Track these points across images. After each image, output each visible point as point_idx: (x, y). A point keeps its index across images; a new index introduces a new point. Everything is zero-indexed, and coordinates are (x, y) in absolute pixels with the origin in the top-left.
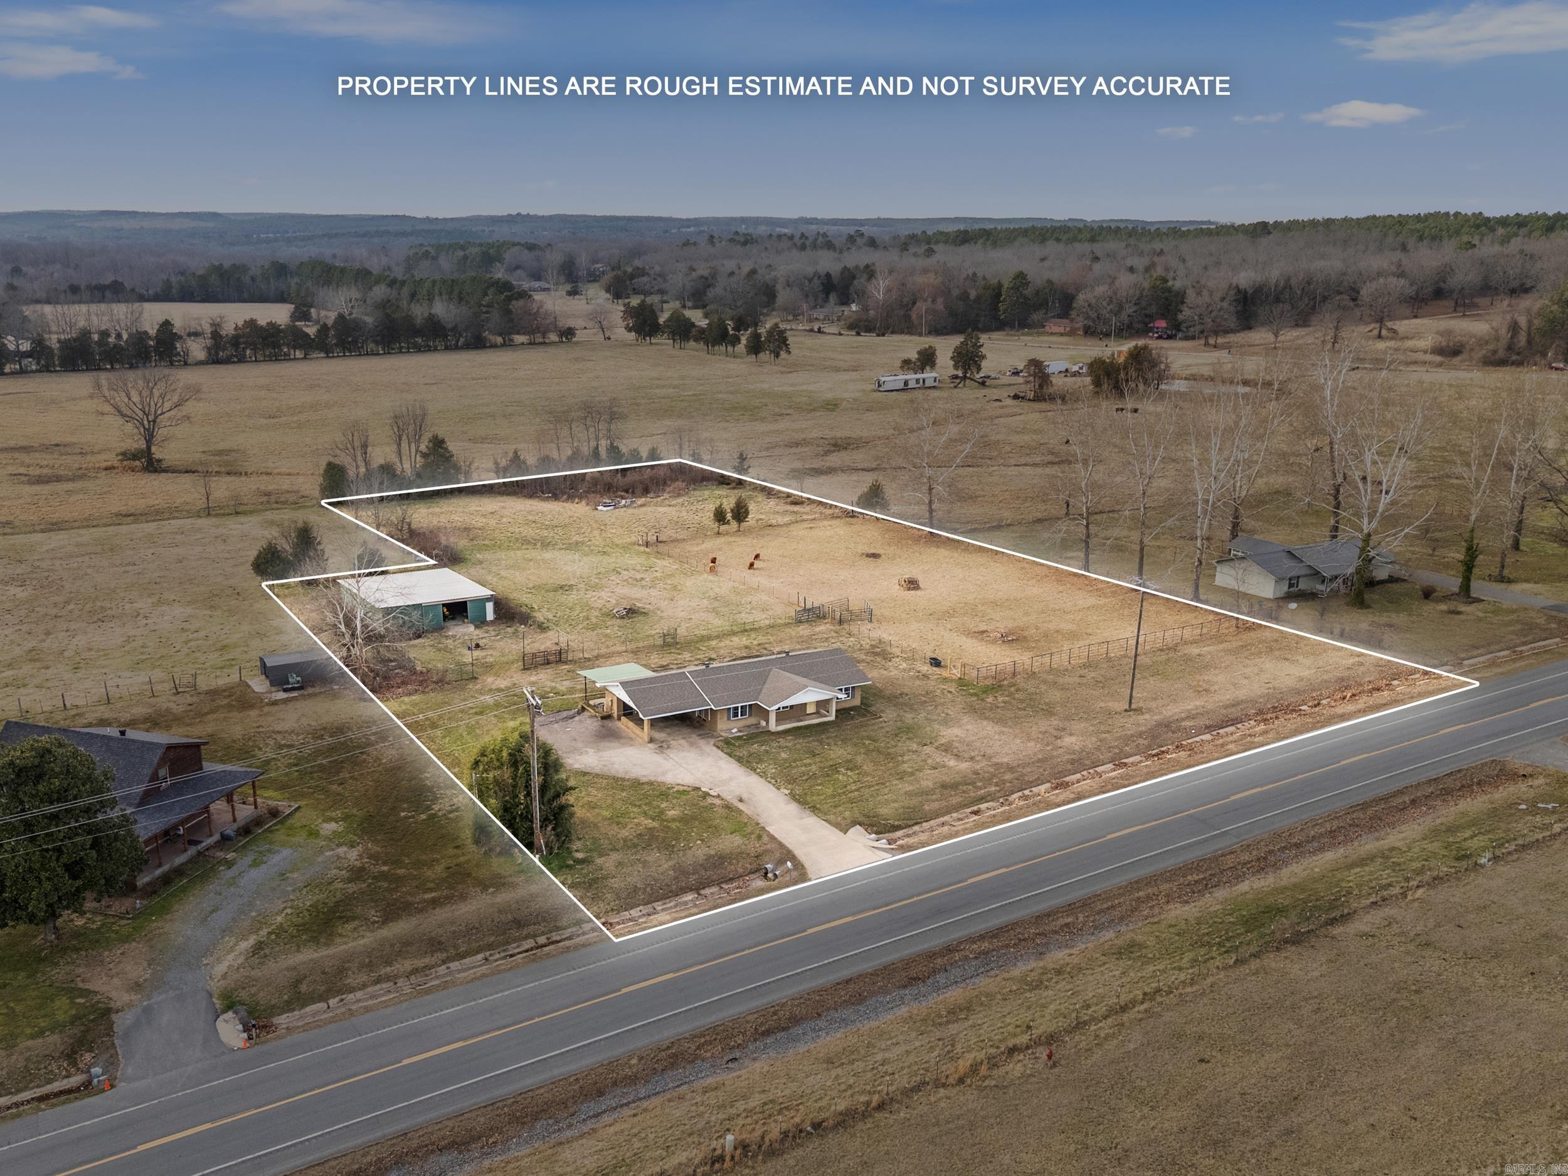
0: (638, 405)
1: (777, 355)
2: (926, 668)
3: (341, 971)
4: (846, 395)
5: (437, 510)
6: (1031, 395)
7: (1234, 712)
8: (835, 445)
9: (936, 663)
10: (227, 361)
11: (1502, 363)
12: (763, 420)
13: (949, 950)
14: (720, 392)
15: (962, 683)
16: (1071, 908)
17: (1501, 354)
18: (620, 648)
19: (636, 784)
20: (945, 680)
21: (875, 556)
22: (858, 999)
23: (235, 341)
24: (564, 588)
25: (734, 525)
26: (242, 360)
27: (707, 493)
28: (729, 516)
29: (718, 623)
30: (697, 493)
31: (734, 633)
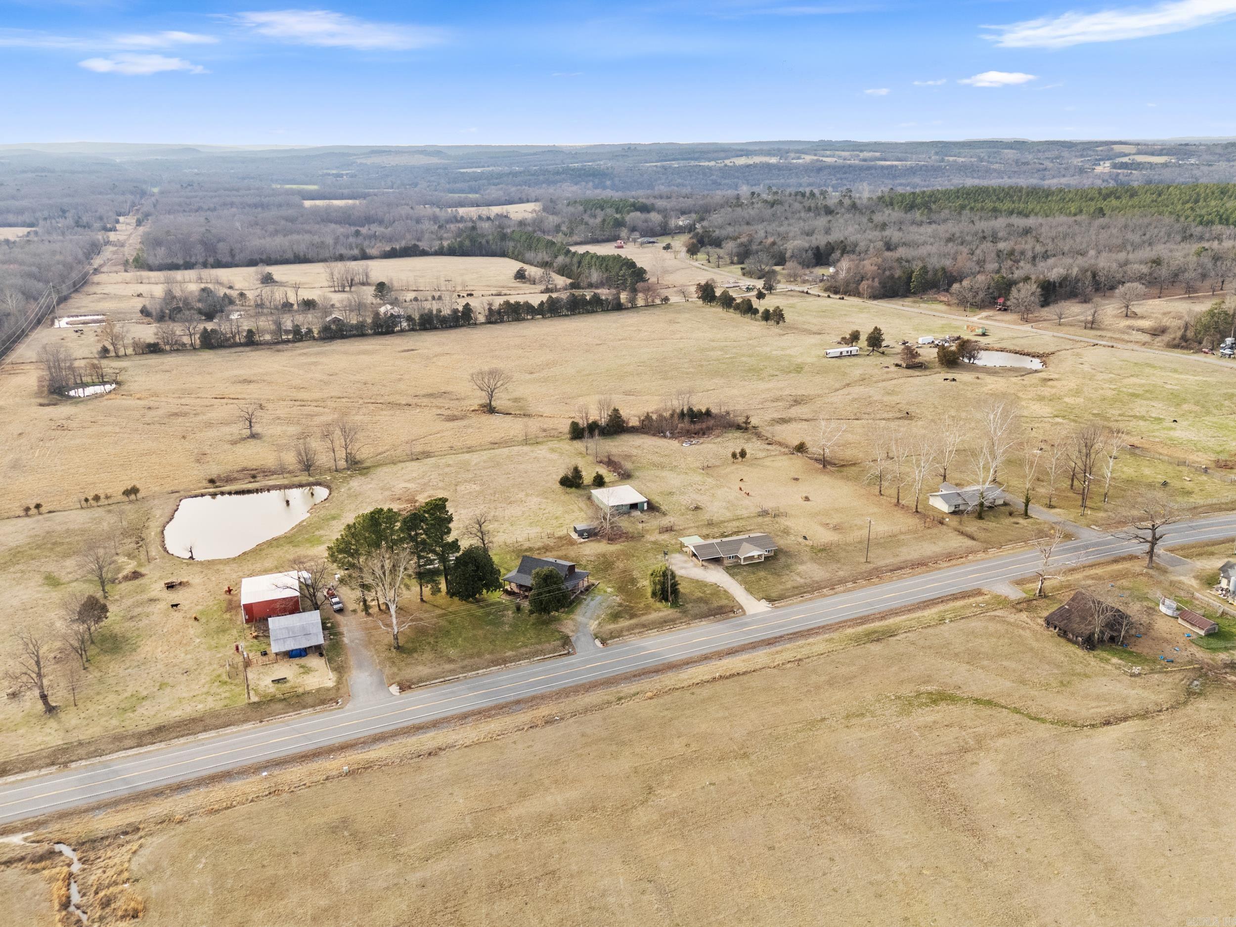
0: (702, 366)
1: (778, 323)
2: (801, 540)
3: (622, 631)
4: (809, 360)
5: (616, 444)
6: (904, 365)
7: (903, 565)
8: (795, 401)
9: (805, 538)
10: (495, 323)
11: (1176, 346)
12: (762, 379)
13: (781, 637)
14: (743, 355)
15: (812, 547)
16: (819, 628)
17: (1176, 342)
18: (693, 525)
19: (697, 581)
20: (806, 546)
21: (797, 479)
22: (754, 648)
23: (499, 312)
24: (671, 494)
25: (740, 459)
26: (502, 322)
27: (730, 435)
28: (738, 456)
29: (729, 515)
30: (726, 435)
31: (734, 520)
